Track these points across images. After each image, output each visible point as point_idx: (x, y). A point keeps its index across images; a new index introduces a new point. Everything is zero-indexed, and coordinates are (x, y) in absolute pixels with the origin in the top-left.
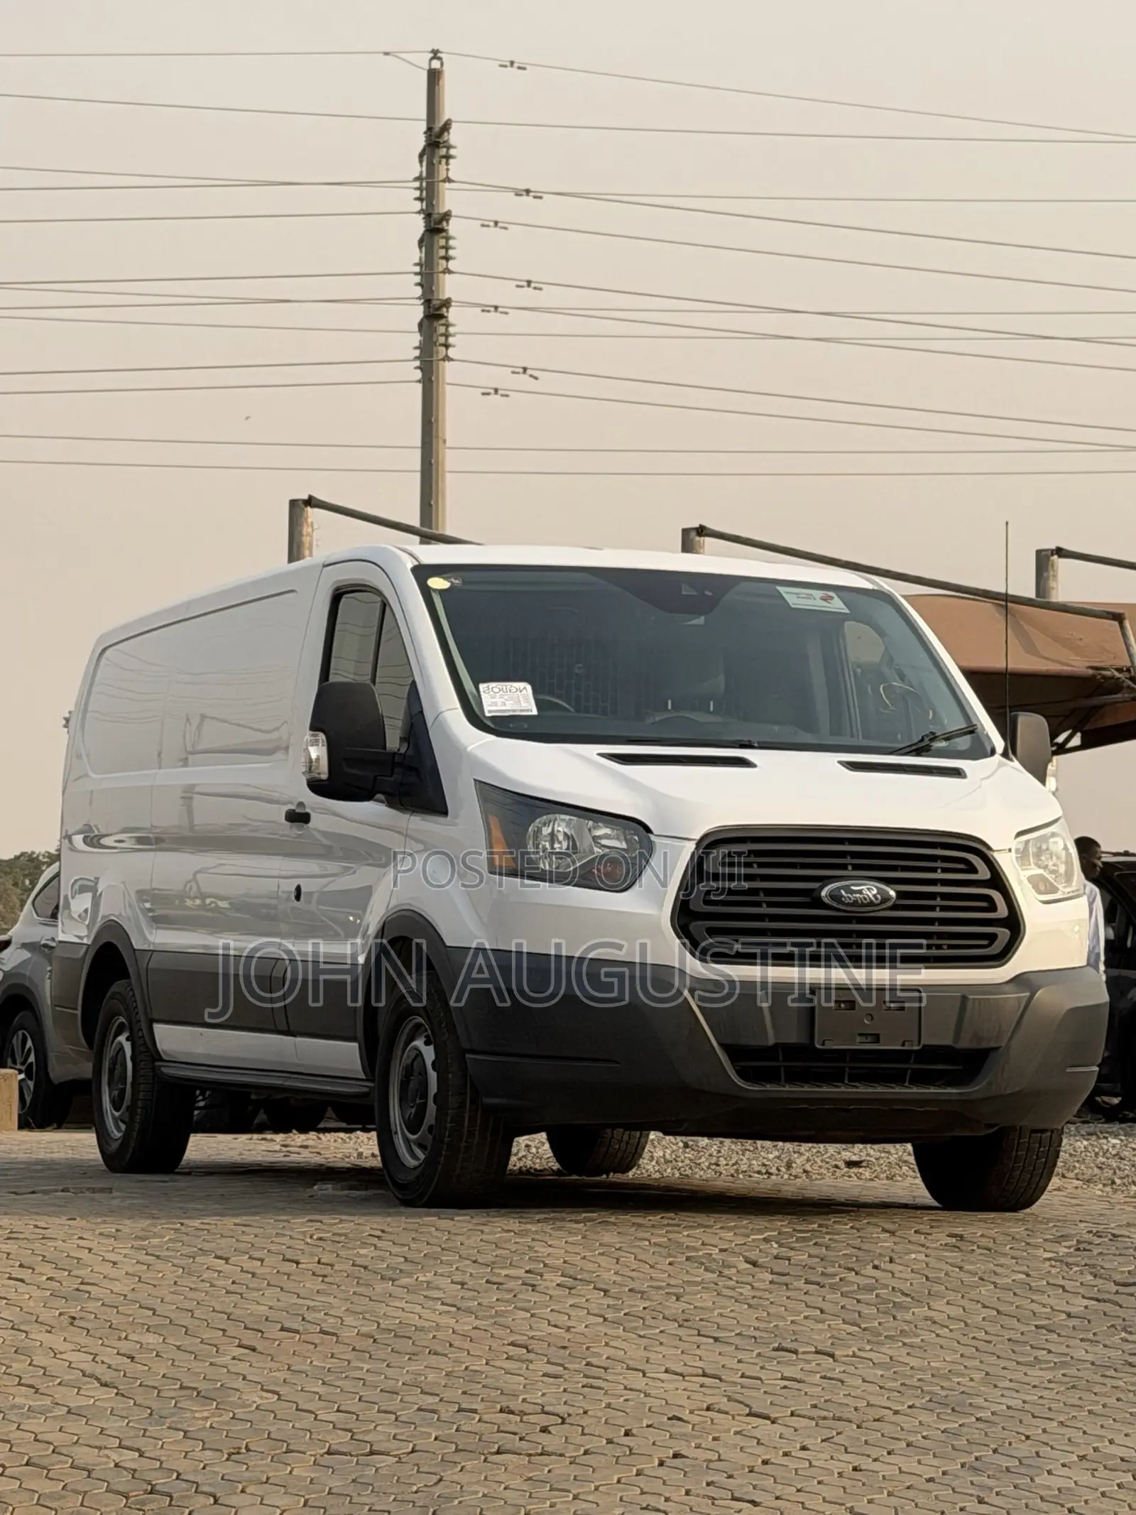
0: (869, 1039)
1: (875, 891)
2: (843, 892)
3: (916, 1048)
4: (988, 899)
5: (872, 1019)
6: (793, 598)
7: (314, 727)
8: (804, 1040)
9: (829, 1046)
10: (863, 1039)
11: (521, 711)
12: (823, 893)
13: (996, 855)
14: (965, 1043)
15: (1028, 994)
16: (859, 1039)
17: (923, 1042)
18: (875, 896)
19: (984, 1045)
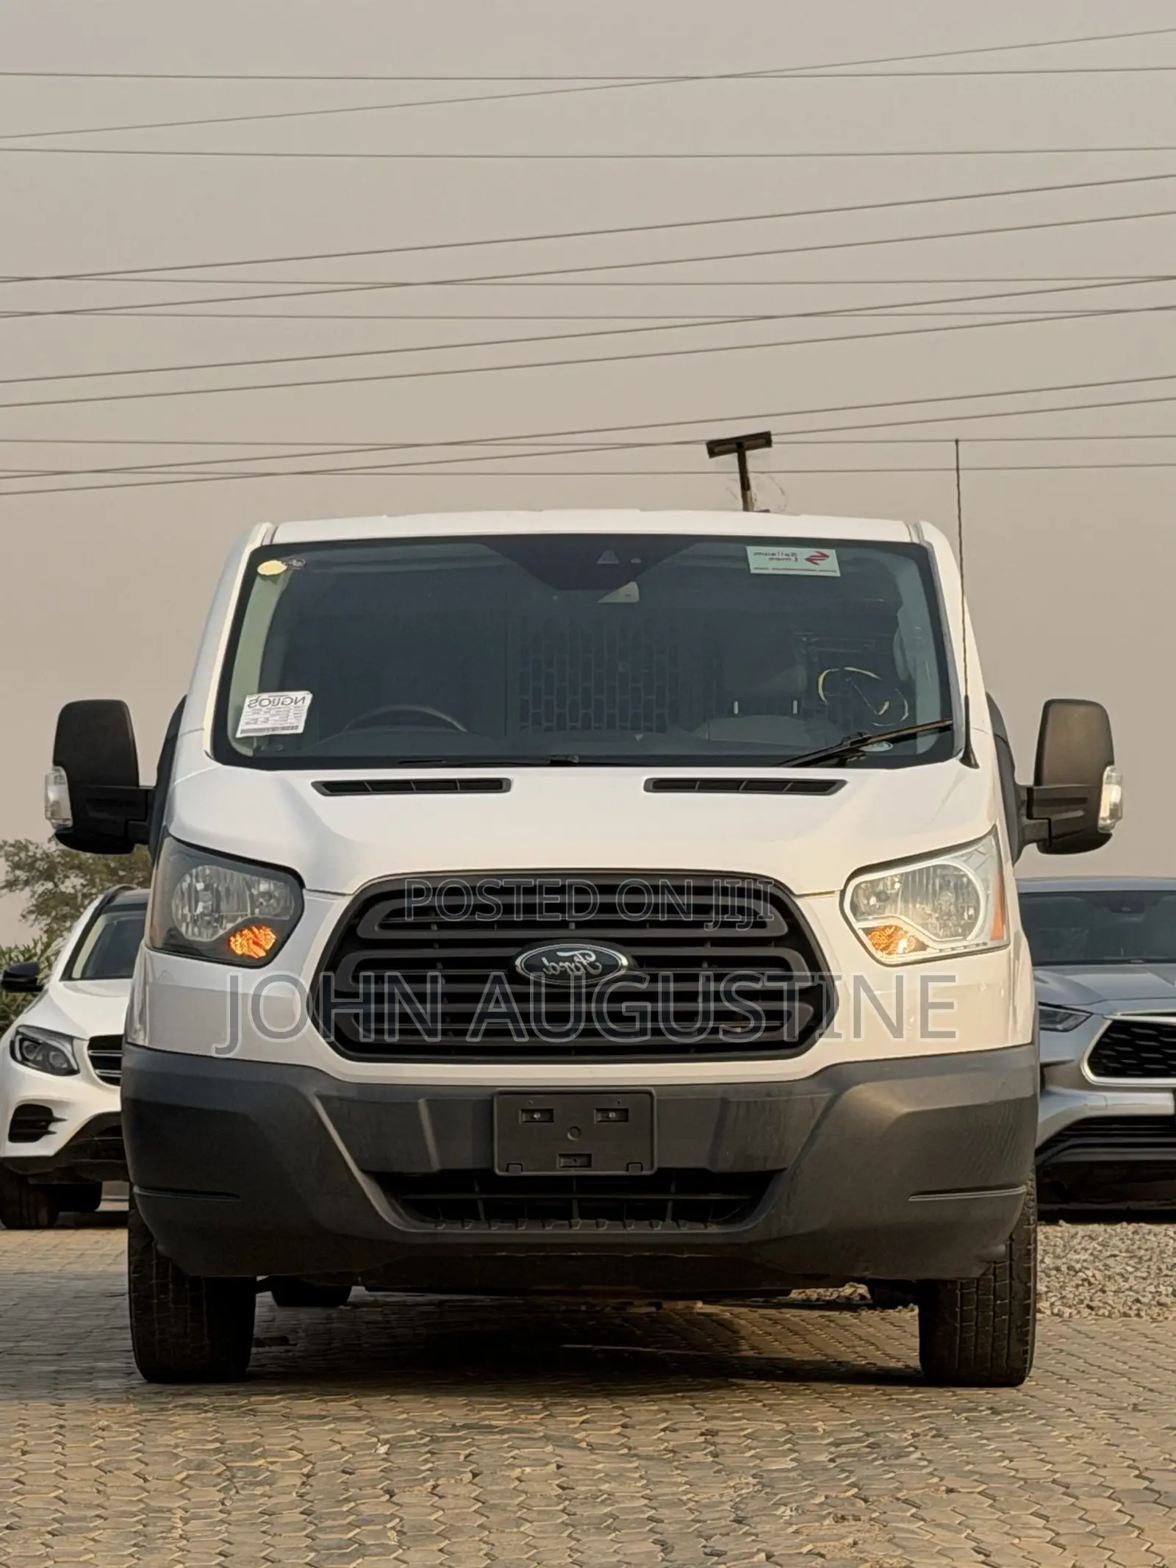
0: (579, 1162)
1: (593, 958)
2: (544, 960)
3: (645, 1173)
4: (782, 963)
5: (580, 1134)
6: (760, 561)
7: (57, 762)
8: (482, 1165)
9: (516, 1172)
10: (571, 1162)
11: (283, 728)
12: (518, 962)
13: (799, 902)
14: (727, 1162)
15: (829, 1095)
16: (562, 1161)
17: (656, 1166)
18: (592, 964)
19: (758, 1166)
